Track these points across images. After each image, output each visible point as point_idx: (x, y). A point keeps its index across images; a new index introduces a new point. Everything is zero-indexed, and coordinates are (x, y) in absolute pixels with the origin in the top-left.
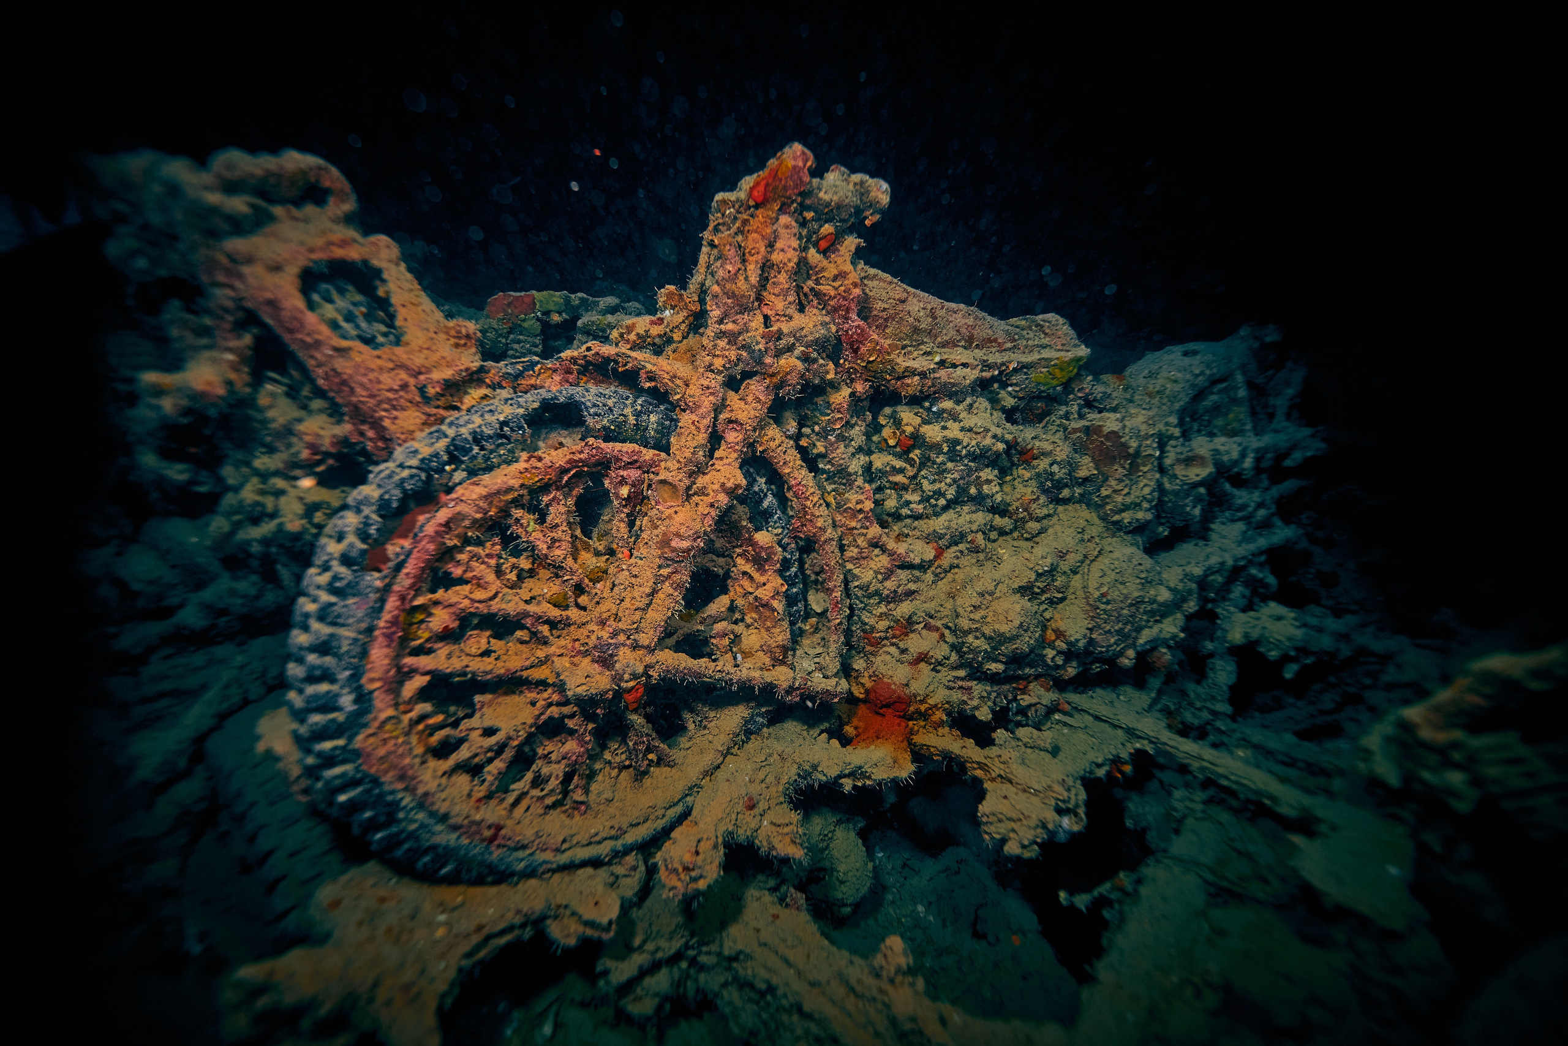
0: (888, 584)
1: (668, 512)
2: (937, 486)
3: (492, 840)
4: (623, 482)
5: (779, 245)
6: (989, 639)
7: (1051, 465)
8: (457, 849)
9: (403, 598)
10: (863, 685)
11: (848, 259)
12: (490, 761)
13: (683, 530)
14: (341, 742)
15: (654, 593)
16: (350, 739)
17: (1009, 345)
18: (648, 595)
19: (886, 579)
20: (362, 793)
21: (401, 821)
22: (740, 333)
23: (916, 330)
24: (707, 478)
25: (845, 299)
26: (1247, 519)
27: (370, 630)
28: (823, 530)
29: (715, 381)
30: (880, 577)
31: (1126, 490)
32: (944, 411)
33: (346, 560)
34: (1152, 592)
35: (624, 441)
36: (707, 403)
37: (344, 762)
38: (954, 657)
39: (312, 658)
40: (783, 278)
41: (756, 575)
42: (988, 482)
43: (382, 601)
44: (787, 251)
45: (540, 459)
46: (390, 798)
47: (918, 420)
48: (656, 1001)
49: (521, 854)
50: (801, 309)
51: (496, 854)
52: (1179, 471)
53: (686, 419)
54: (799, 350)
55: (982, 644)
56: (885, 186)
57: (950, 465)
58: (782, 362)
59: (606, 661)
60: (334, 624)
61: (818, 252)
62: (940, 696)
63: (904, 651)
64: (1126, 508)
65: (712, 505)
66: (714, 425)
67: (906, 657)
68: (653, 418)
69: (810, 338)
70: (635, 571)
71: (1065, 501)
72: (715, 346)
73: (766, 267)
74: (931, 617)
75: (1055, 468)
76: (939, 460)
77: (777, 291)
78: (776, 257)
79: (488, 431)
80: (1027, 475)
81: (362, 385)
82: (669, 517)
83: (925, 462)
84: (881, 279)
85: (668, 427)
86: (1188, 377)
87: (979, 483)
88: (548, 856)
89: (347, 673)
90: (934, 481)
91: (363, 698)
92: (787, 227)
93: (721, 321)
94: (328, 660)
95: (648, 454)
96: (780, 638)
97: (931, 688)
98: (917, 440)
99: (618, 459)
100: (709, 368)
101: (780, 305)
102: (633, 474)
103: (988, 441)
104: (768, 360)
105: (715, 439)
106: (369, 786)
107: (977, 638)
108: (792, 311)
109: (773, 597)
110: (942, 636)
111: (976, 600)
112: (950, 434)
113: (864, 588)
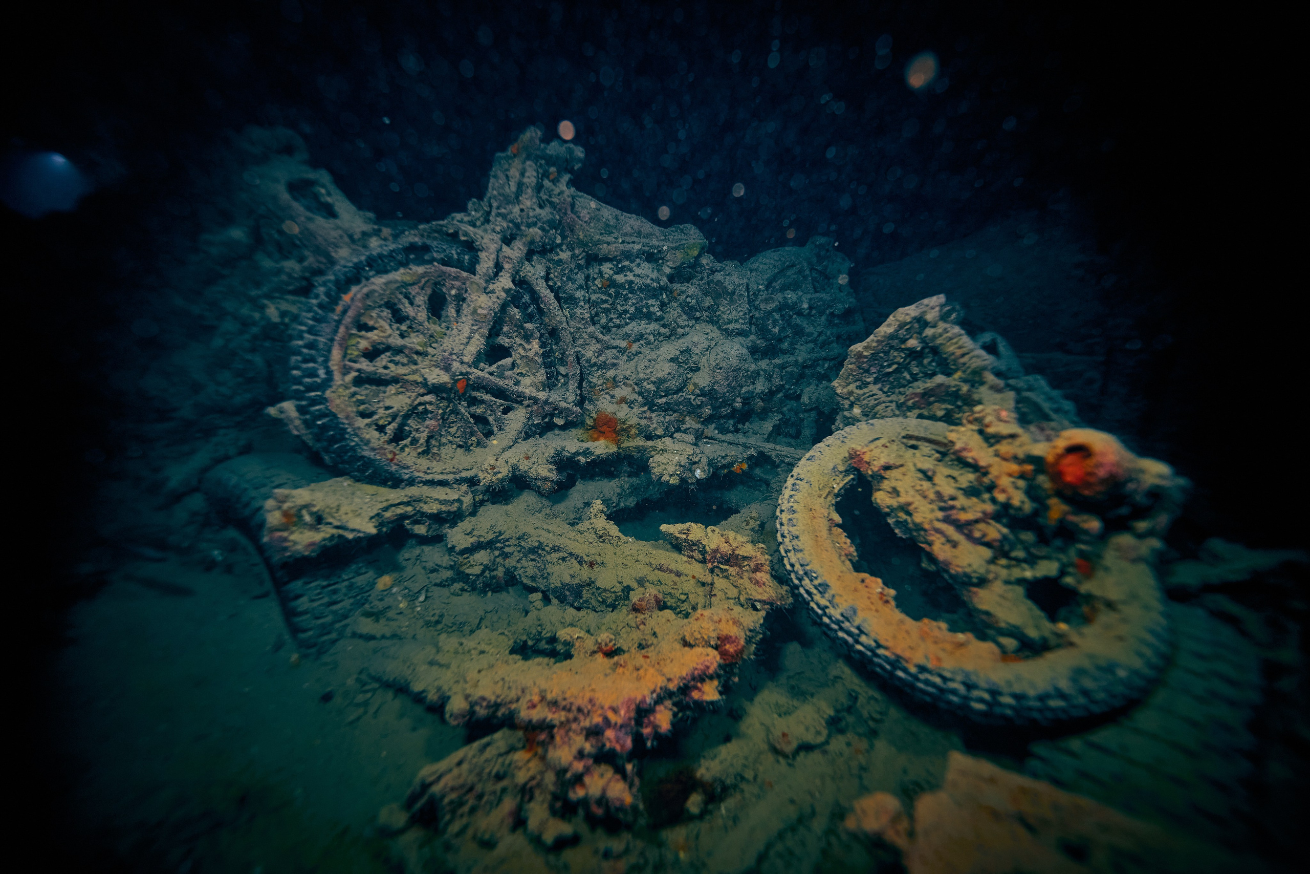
0: (601, 358)
1: (475, 298)
2: (624, 307)
3: (392, 460)
4: (453, 287)
5: (527, 174)
6: (654, 383)
7: (687, 297)
8: (375, 460)
9: (347, 328)
10: (592, 417)
11: (565, 184)
12: (390, 423)
13: (483, 305)
14: (319, 393)
15: (470, 338)
16: (323, 392)
17: (663, 238)
18: (467, 338)
19: (600, 355)
20: (328, 421)
21: (347, 439)
22: (508, 214)
23: (607, 225)
24: (495, 286)
25: (564, 204)
26: (814, 341)
27: (332, 340)
28: (560, 322)
29: (497, 237)
30: (596, 355)
31: (729, 312)
32: (624, 266)
33: (321, 306)
34: (746, 366)
35: (452, 267)
36: (493, 247)
37: (321, 403)
38: (640, 399)
39: (305, 351)
40: (529, 191)
41: (526, 345)
42: (653, 306)
43: (337, 327)
44: (531, 178)
45: (410, 269)
46: (341, 426)
47: (612, 272)
48: (482, 567)
49: (406, 471)
50: (541, 207)
51: (394, 468)
52: (762, 306)
53: (482, 255)
54: (539, 224)
55: (652, 387)
56: (581, 149)
57: (630, 295)
58: (531, 230)
59: (447, 368)
60: (316, 335)
61: (550, 181)
62: (633, 421)
63: (612, 397)
64: (730, 322)
65: (498, 298)
66: (497, 259)
67: (614, 400)
68: (466, 257)
69: (545, 219)
70: (459, 328)
71: (697, 319)
72: (496, 221)
73: (520, 185)
74: (627, 379)
75: (689, 299)
76: (624, 293)
77: (527, 196)
78: (526, 180)
79: (385, 253)
80: (676, 305)
81: (321, 236)
82: (476, 300)
83: (618, 294)
84: (585, 198)
85: (475, 261)
86: (772, 261)
87: (647, 306)
88: (421, 474)
89: (322, 359)
90: (623, 305)
91: (329, 372)
92: (530, 166)
93: (498, 208)
94: (313, 352)
95: (465, 274)
96: (540, 378)
97: (628, 416)
98: (612, 283)
99: (450, 275)
100: (494, 231)
101: (528, 203)
102: (457, 283)
103: (649, 281)
104: (523, 228)
105: (498, 267)
106: (331, 418)
107: (649, 384)
108: (535, 207)
109: (535, 355)
110: (634, 389)
111: (647, 364)
112: (628, 278)
113: (588, 361)
